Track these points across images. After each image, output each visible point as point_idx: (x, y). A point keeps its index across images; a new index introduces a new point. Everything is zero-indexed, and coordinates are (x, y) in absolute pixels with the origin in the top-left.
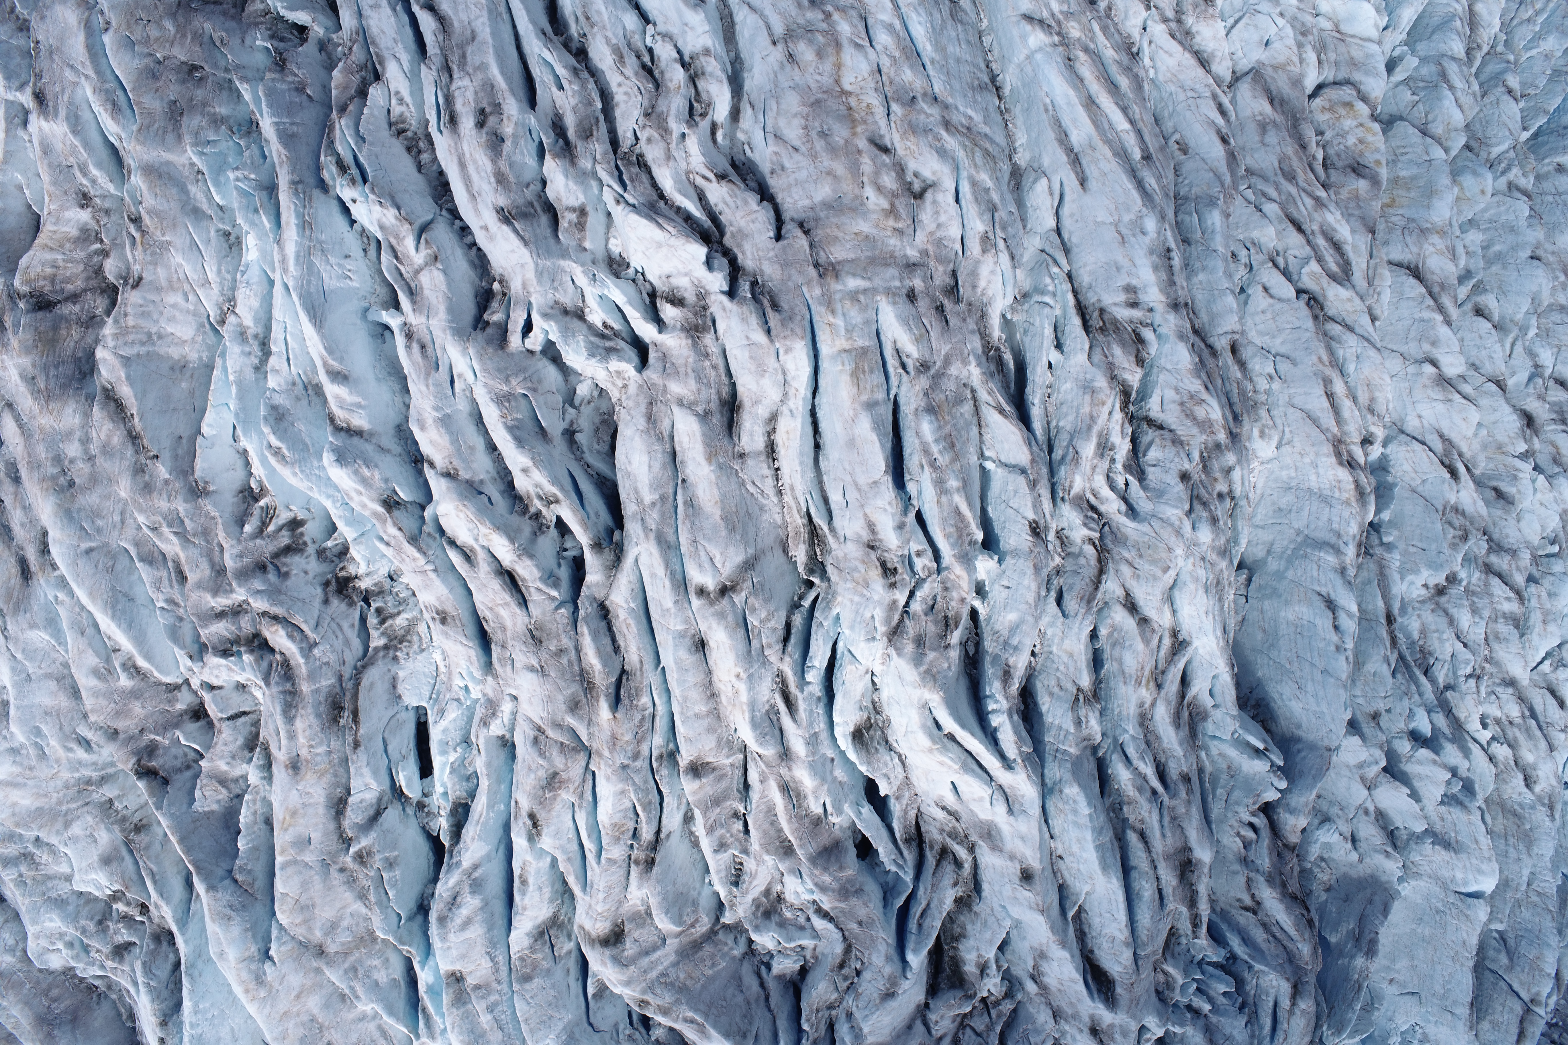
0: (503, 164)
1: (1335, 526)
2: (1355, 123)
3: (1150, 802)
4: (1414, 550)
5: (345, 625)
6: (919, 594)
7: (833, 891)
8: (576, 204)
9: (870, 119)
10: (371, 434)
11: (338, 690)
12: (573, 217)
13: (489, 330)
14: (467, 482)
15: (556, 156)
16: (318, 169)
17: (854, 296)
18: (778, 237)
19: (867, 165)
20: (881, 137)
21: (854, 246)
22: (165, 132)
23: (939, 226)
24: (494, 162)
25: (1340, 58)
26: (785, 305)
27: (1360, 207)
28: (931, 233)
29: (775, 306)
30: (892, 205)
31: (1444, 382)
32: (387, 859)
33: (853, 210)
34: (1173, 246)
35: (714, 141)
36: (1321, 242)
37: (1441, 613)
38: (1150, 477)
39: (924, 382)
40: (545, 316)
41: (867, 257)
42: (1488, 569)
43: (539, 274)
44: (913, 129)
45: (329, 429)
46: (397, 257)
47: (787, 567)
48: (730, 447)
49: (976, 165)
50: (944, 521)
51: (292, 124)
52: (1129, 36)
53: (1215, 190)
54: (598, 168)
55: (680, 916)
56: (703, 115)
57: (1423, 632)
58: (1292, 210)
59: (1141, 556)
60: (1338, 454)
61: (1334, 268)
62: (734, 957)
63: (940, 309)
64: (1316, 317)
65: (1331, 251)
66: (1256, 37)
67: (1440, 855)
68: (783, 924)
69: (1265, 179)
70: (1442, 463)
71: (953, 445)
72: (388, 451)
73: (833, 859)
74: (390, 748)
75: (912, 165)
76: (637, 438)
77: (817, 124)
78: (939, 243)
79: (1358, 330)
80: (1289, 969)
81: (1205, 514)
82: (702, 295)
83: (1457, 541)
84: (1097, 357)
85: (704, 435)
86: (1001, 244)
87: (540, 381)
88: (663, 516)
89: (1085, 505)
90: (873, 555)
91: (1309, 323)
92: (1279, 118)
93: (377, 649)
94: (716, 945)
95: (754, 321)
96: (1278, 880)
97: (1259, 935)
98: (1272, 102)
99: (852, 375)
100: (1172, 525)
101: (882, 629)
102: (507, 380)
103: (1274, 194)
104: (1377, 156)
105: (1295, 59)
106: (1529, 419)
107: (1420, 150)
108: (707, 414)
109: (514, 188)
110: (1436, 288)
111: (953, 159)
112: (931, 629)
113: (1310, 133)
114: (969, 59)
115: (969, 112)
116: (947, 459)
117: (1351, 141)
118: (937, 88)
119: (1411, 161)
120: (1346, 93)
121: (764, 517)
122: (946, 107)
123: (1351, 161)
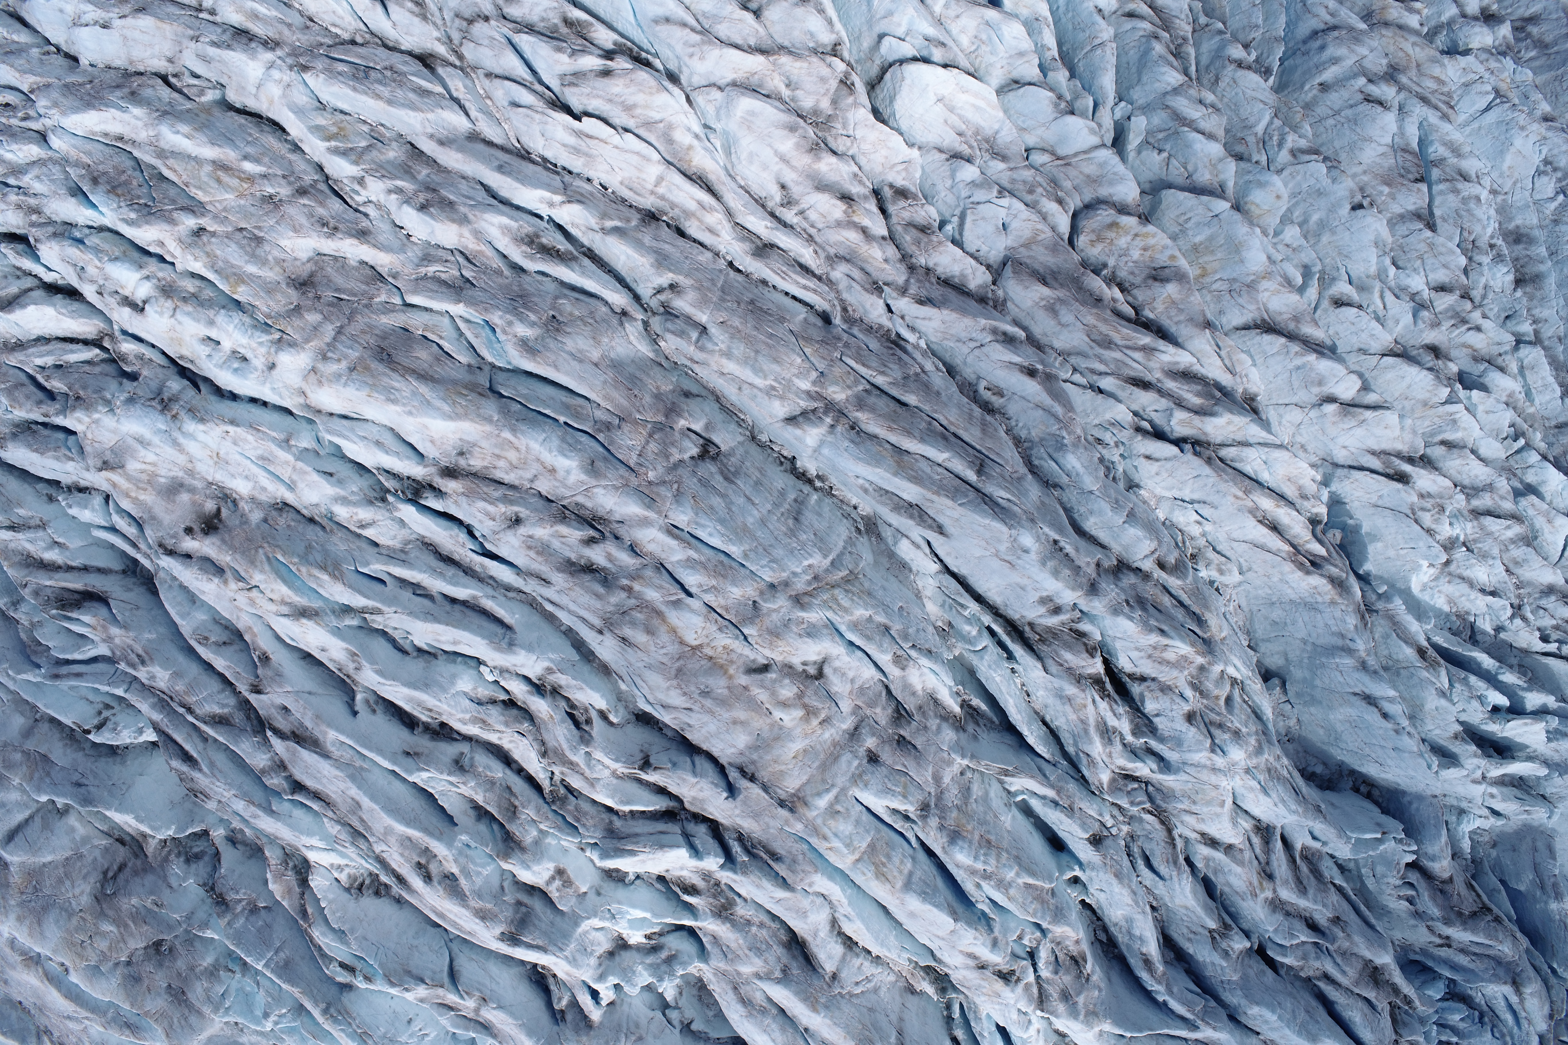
0: (474, 903)
1: (1334, 629)
2: (1129, 238)
3: (1315, 956)
4: (1404, 552)
6: (1041, 964)
8: (551, 873)
9: (733, 656)
12: (557, 883)
13: (569, 1017)
15: (506, 855)
16: (330, 980)
17: (832, 812)
18: (732, 790)
19: (762, 695)
20: (754, 661)
21: (801, 769)
22: (186, 1019)
23: (853, 682)
24: (466, 906)
25: (1078, 183)
26: (781, 852)
27: (1181, 311)
28: (851, 692)
29: (776, 857)
30: (805, 706)
31: (1350, 406)
33: (777, 739)
34: (1057, 537)
35: (611, 724)
36: (1171, 385)
37: (1458, 581)
38: (1160, 726)
39: (934, 822)
40: (601, 978)
41: (818, 768)
42: (1477, 514)
43: (573, 961)
44: (775, 634)
46: (451, 1008)
47: (927, 1006)
48: (822, 983)
49: (846, 610)
50: (1023, 907)
51: (276, 952)
52: (881, 326)
53: (1054, 428)
54: (542, 826)
56: (589, 721)
57: (1451, 601)
58: (1127, 373)
59: (1194, 802)
60: (1300, 566)
61: (1196, 401)
63: (902, 742)
64: (1209, 461)
65: (1183, 386)
66: (990, 229)
69: (1084, 356)
70: (1389, 477)
71: (989, 842)
75: (796, 661)
76: (746, 1023)
77: (693, 688)
78: (862, 691)
79: (1252, 441)
81: (1226, 736)
82: (706, 876)
83: (1437, 515)
84: (1054, 668)
85: (796, 994)
86: (913, 653)
87: (637, 1026)
89: (1121, 782)
90: (988, 973)
91: (1207, 470)
92: (1061, 293)
95: (767, 884)
96: (1452, 916)
97: (1463, 960)
98: (1045, 283)
99: (877, 878)
100: (1205, 766)
101: (1031, 1008)
103: (1102, 368)
104: (1168, 253)
105: (1040, 226)
106: (1435, 350)
107: (1201, 210)
108: (785, 971)
109: (496, 909)
110: (1292, 326)
111: (826, 626)
112: (1067, 979)
113: (1096, 283)
114: (769, 506)
115: (806, 563)
116: (993, 861)
117: (1136, 254)
118: (768, 576)
119: (1198, 224)
120: (1105, 215)
121: (882, 994)
122: (786, 584)
123: (1147, 271)
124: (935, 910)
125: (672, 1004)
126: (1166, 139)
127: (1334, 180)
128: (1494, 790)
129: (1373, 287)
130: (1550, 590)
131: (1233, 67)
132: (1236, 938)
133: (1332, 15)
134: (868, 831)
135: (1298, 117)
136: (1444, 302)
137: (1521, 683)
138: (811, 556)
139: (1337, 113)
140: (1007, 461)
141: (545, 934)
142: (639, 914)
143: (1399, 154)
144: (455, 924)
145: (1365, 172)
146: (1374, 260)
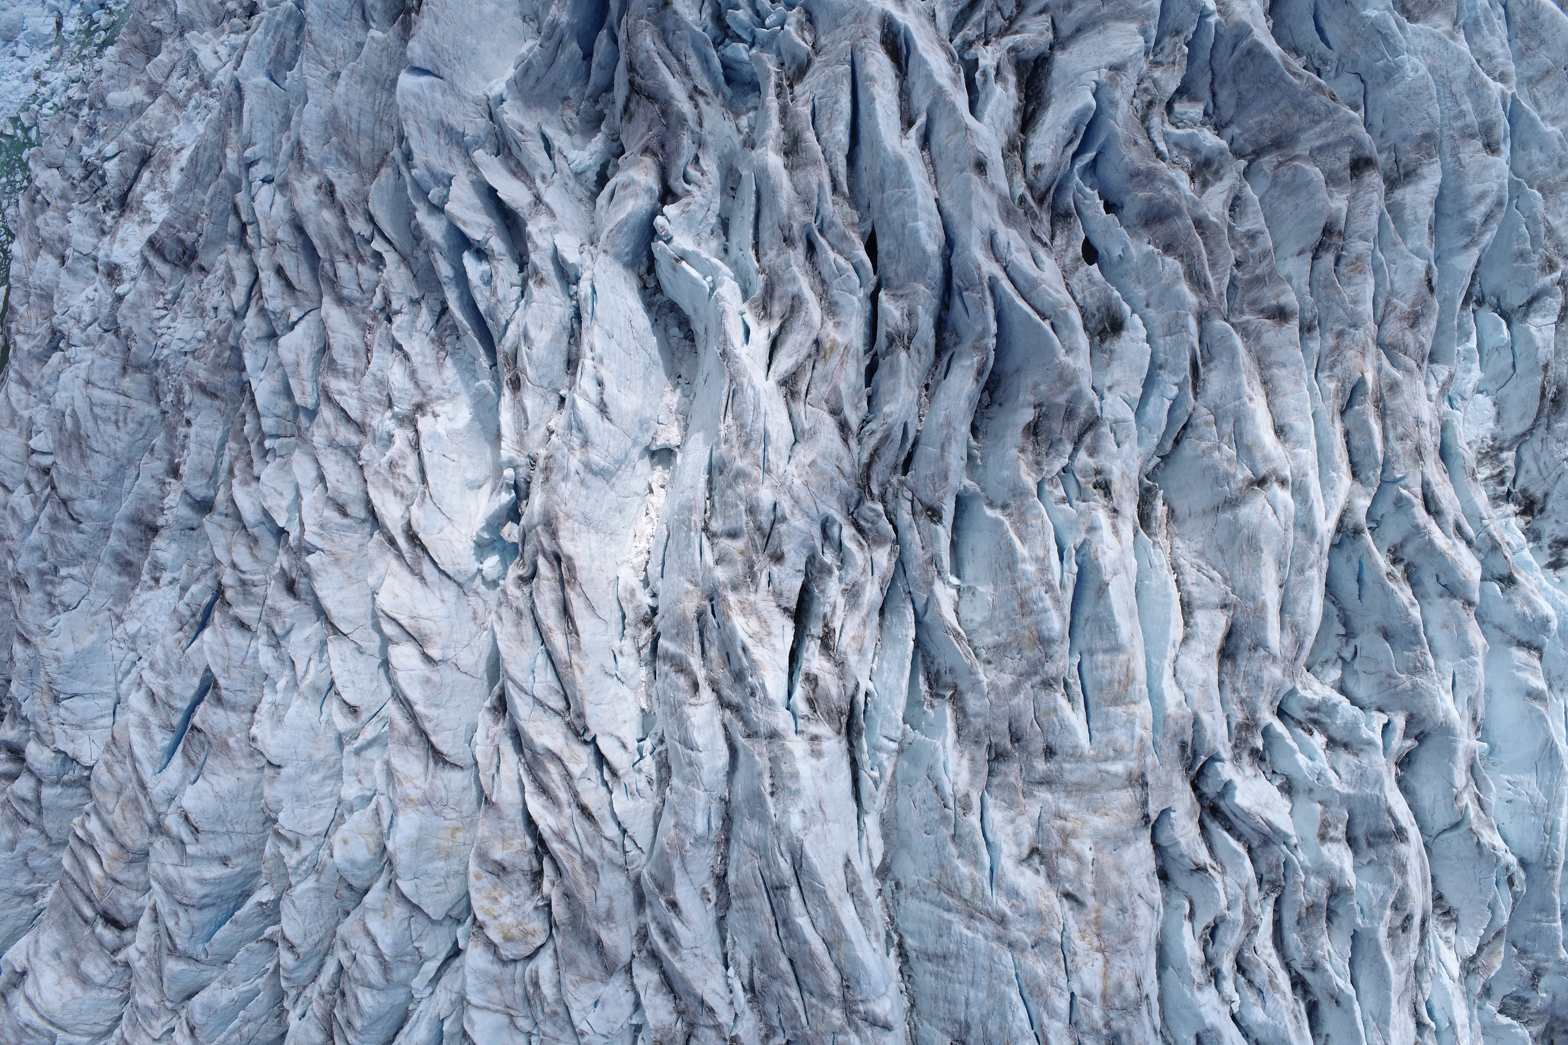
0: (1398, 881)
2: (502, 920)
3: (832, 224)
4: (452, 456)
5: (1534, 473)
6: (1065, 460)
7: (1162, 180)
8: (1329, 845)
9: (1083, 926)
10: (1509, 643)
11: (1553, 417)
12: (1332, 833)
13: (1417, 731)
14: (1455, 597)
15: (1346, 887)
16: (1528, 881)
17: (1119, 754)
18: (1165, 813)
19: (1088, 881)
20: (1071, 909)
21: (1109, 803)
23: (1013, 821)
24: (1406, 884)
25: (510, 988)
26: (1176, 747)
27: (503, 830)
28: (1021, 814)
29: (1183, 746)
30: (1065, 843)
31: (417, 639)
32: (1525, 261)
33: (1106, 838)
35: (1191, 904)
36: (563, 796)
37: (422, 384)
39: (1051, 669)
40: (1370, 743)
41: (1097, 792)
42: (361, 428)
43: (1380, 782)
44: (1040, 916)
45: (1545, 649)
46: (1479, 799)
47: (1173, 496)
48: (1238, 615)
49: (973, 881)
50: (1042, 531)
52: (752, 1010)
53: (690, 853)
54: (1303, 879)
55: (1294, 175)
57: (440, 365)
58: (590, 829)
59: (832, 479)
60: (571, 570)
62: (1239, 127)
63: (1016, 739)
64: (581, 715)
65: (553, 785)
66: (609, 1009)
67: (456, 120)
68: (1194, 151)
69: (612, 862)
70: (425, 549)
71: (1022, 605)
72: (1495, 627)
73: (1156, 210)
74: (1511, 360)
75: (1042, 881)
77: (1128, 921)
78: (1011, 805)
79: (531, 702)
80: (670, 24)
81: (760, 517)
82: (1237, 759)
83: (401, 462)
84: (851, 686)
85: (1264, 629)
86: (950, 801)
87: (1381, 683)
88: (1304, 555)
89: (871, 537)
90: (1114, 503)
91: (589, 710)
92: (593, 926)
93: (1510, 449)
94: (1256, 141)
95: (1209, 734)
96: (673, 120)
97: (694, 64)
98: (599, 942)
99: (1134, 679)
100: (801, 510)
101: (1105, 429)
102: (1415, 686)
103: (607, 846)
104: (479, 884)
105: (568, 984)
106: (291, 588)
107: (424, 890)
108: (1255, 648)
109: (1389, 861)
110: (415, 739)
111: (999, 886)
112: (1056, 425)
113: (559, 910)
114: (957, 986)
115: (970, 934)
116: (1034, 593)
117: (506, 901)
118: (1007, 958)
119: (432, 877)
120: (508, 951)
121: (1199, 546)
122: (999, 938)
123: (505, 878)
124: (1115, 612)
125: (1340, 662)
126: (407, 954)
127: (279, 802)
128: (538, 182)
129: (308, 686)
130: (341, 301)
131: (299, 950)
132: (891, 322)
133: (176, 914)
134: (1107, 714)
135: (269, 864)
136: (247, 612)
137: (437, 255)
138: (961, 934)
139: (228, 833)
140: (753, 868)
141: (1377, 817)
142: (1301, 759)
143: (199, 763)
144: (1423, 869)
145: (240, 768)
146: (291, 711)
